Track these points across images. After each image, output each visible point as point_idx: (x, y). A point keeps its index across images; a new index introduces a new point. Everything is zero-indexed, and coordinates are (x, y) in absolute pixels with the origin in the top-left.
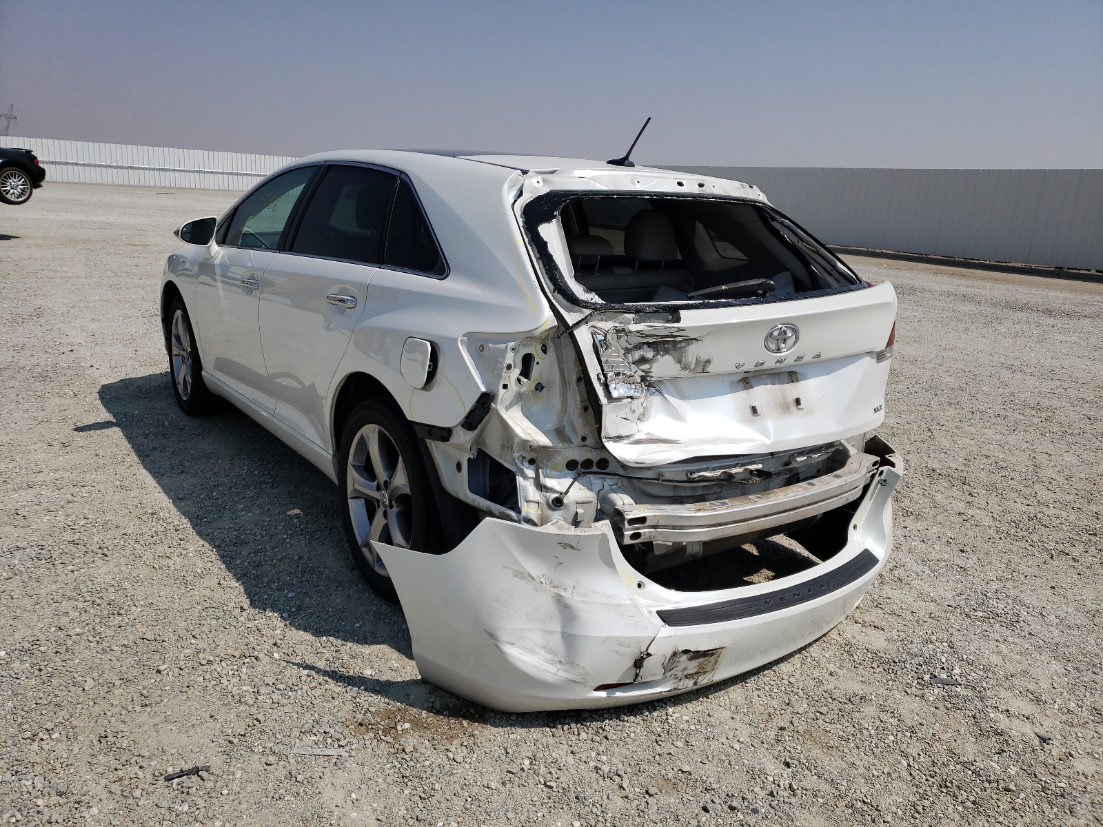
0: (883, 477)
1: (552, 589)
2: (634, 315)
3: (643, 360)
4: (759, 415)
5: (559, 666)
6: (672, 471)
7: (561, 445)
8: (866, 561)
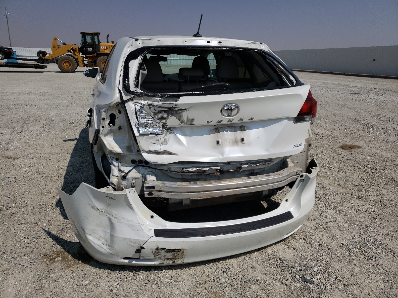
0: (303, 178)
1: (107, 215)
2: (160, 98)
3: (162, 118)
4: (220, 145)
5: (108, 247)
6: (175, 167)
7: (127, 153)
8: (288, 216)
